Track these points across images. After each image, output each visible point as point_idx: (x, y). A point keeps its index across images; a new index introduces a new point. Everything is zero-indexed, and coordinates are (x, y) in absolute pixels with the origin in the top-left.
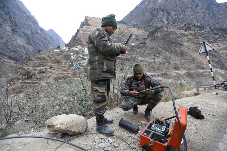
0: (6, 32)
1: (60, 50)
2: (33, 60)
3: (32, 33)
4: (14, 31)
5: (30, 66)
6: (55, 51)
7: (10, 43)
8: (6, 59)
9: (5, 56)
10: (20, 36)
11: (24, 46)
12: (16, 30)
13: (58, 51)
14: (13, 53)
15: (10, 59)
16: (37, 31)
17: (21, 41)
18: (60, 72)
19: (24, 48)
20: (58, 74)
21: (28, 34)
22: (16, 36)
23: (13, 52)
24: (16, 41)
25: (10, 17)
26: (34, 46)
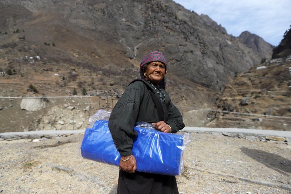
0: (197, 58)
1: (265, 65)
2: (230, 88)
3: (221, 48)
4: (203, 53)
5: (228, 96)
6: (258, 68)
7: (201, 69)
8: (200, 87)
9: (199, 83)
10: (209, 57)
11: (214, 68)
12: (205, 52)
13: (264, 67)
14: (205, 79)
15: (203, 87)
16: (227, 43)
17: (210, 63)
18: (273, 104)
19: (214, 70)
20: (269, 106)
21: (217, 51)
22: (206, 59)
23: (205, 77)
24: (207, 65)
25: (199, 39)
26: (224, 65)
